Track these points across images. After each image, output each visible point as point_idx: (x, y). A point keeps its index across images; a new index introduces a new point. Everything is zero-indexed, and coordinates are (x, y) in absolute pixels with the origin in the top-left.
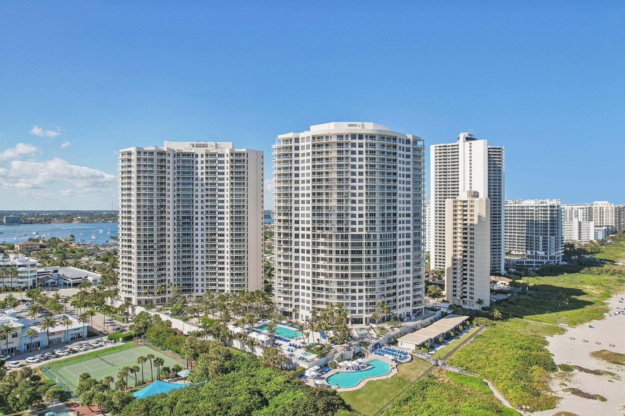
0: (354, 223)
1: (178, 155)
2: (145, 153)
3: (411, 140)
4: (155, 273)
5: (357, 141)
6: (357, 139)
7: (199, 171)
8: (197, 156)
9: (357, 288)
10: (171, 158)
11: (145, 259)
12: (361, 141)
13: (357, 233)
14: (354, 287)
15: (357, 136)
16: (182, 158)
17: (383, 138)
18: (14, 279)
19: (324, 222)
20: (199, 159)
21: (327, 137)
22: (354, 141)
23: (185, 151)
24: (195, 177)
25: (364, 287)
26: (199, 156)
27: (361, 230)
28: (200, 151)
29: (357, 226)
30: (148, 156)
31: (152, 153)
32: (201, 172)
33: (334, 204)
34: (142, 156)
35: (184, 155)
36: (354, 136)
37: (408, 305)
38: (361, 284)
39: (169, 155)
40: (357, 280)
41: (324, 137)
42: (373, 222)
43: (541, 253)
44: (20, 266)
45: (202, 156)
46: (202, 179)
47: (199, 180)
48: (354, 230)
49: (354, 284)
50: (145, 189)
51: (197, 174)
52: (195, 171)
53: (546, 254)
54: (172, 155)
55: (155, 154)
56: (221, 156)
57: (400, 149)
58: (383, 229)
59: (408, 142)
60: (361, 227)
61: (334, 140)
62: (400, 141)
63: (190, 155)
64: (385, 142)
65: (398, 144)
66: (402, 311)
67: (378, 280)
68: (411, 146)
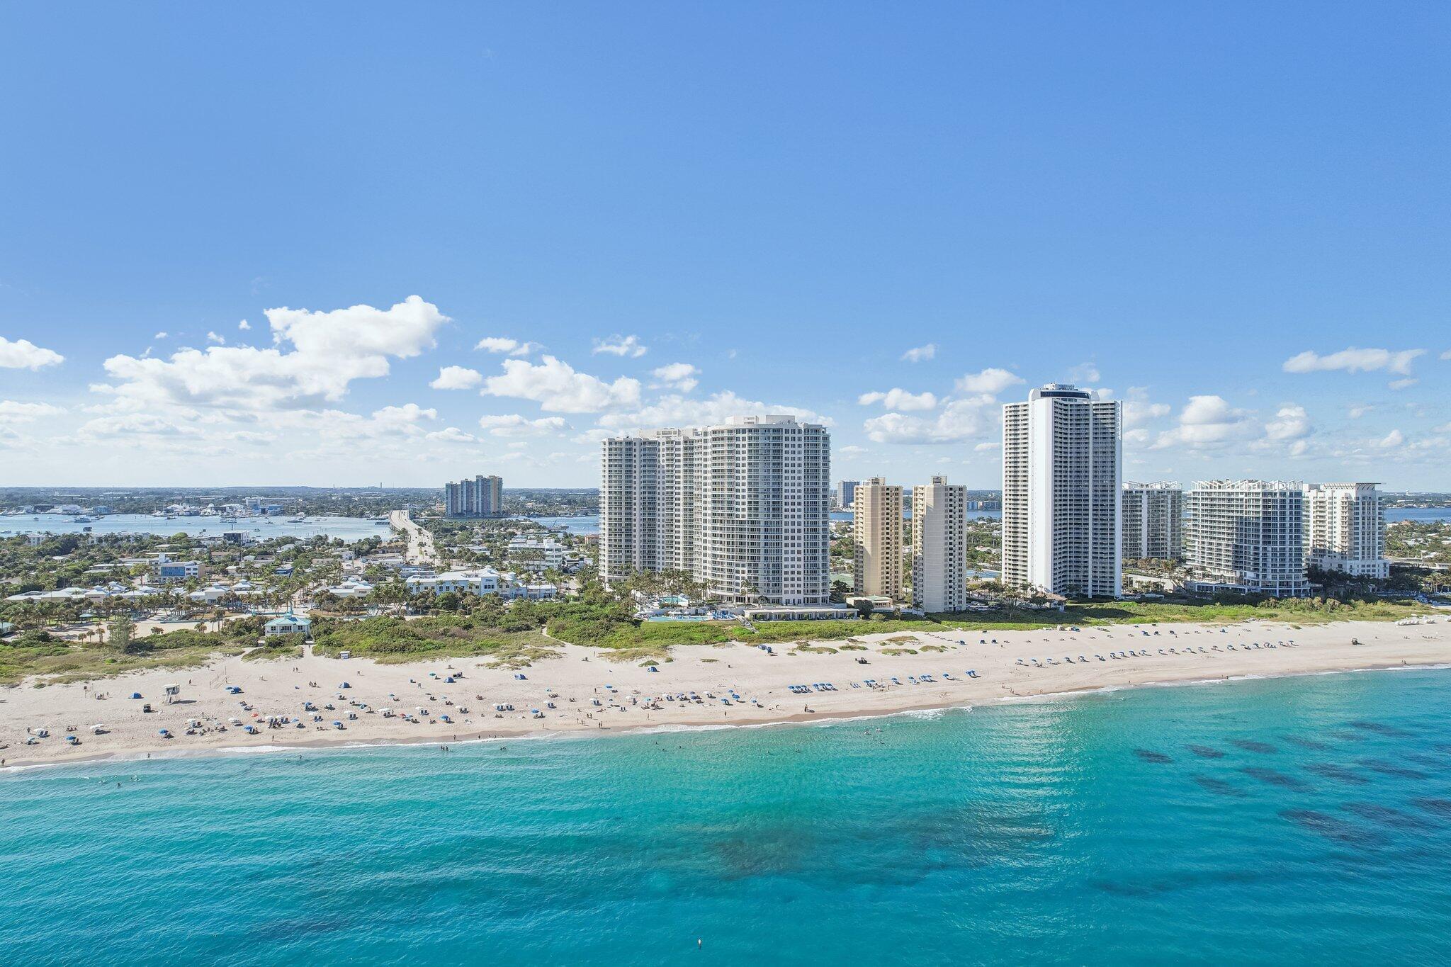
0: (738, 510)
1: (645, 443)
2: (616, 443)
3: (803, 430)
4: (623, 554)
5: (741, 435)
7: (661, 459)
8: (659, 444)
9: (740, 569)
10: (637, 447)
11: (616, 540)
12: (744, 435)
13: (741, 519)
14: (738, 568)
15: (741, 430)
16: (647, 446)
17: (769, 430)
18: (543, 563)
19: (720, 508)
20: (661, 447)
21: (722, 431)
22: (738, 435)
23: (651, 439)
24: (658, 464)
25: (746, 569)
26: (661, 444)
27: (743, 516)
28: (662, 440)
29: (740, 513)
30: (618, 446)
31: (621, 443)
32: (662, 459)
33: (726, 492)
34: (614, 446)
35: (650, 443)
37: (799, 592)
38: (743, 566)
40: (741, 562)
41: (720, 432)
42: (757, 509)
44: (548, 550)
45: (663, 444)
46: (663, 467)
48: (738, 516)
49: (737, 565)
50: (615, 476)
51: (659, 461)
52: (658, 458)
54: (638, 444)
55: (624, 443)
56: (678, 443)
57: (787, 439)
58: (769, 516)
59: (800, 431)
60: (743, 514)
61: (726, 435)
62: (787, 431)
63: (654, 443)
64: (772, 434)
65: (785, 435)
66: (790, 597)
67: (761, 564)
68: (802, 435)
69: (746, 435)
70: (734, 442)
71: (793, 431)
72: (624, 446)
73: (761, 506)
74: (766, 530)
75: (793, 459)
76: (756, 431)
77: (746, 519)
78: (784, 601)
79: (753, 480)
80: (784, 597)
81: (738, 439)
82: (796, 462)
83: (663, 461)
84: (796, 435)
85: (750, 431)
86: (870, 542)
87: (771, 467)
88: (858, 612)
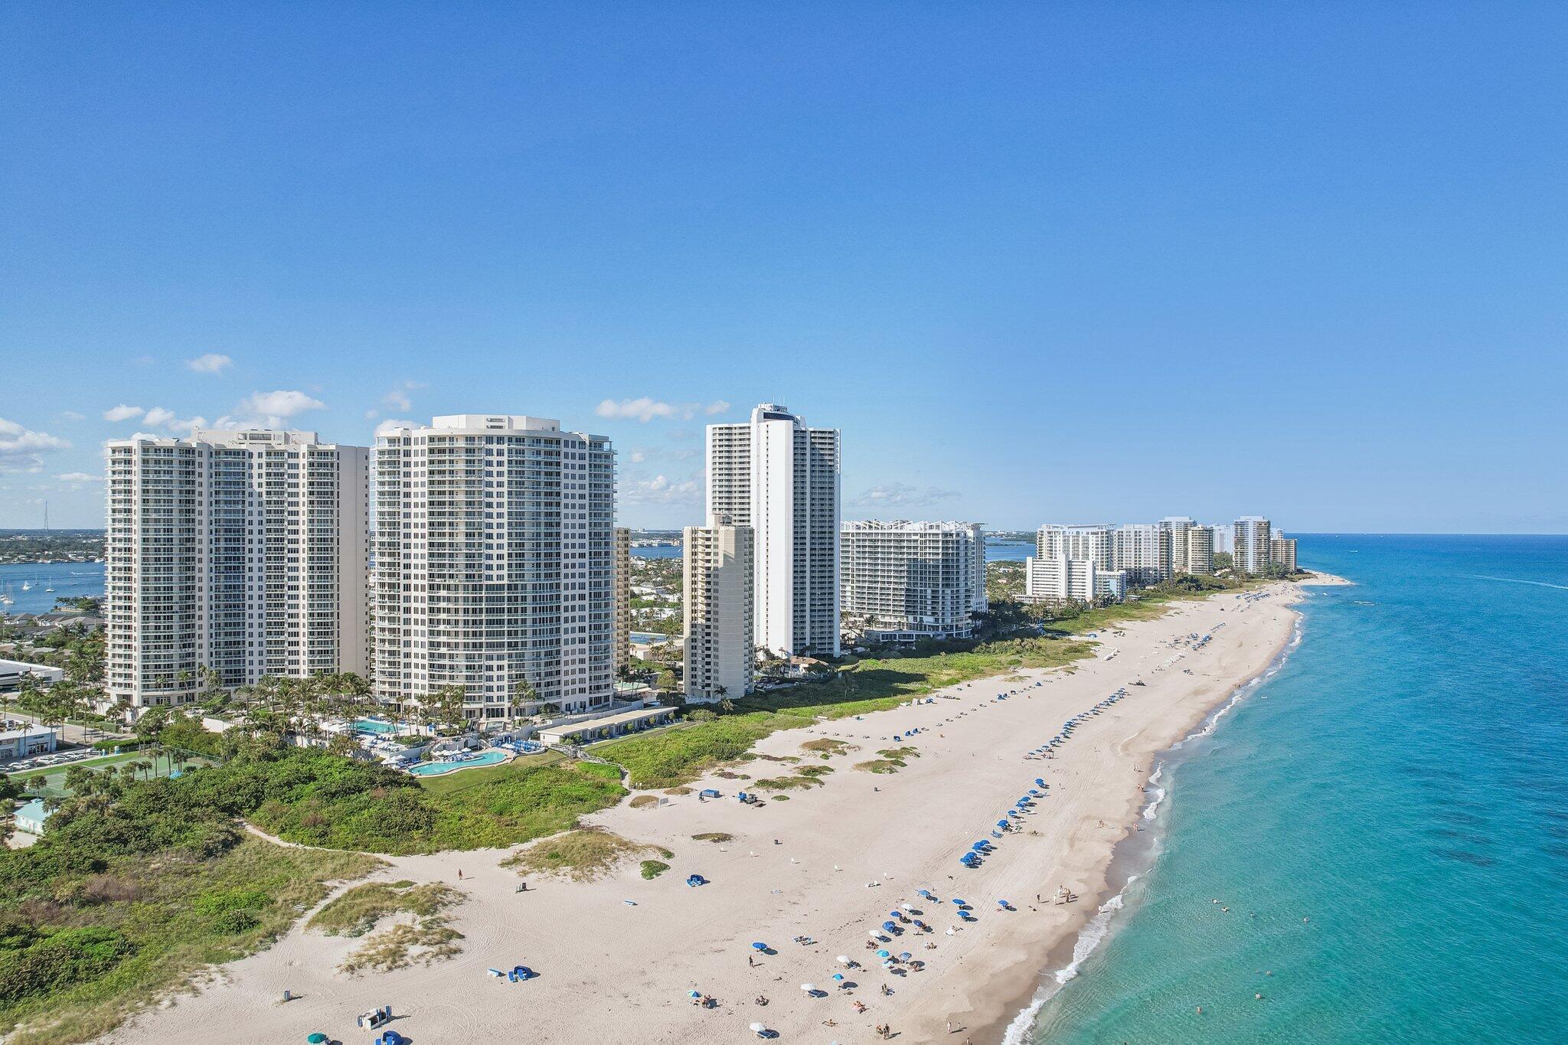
1: (218, 453)
2: (157, 450)
3: (587, 443)
4: (175, 652)
5: (495, 447)
6: (495, 444)
7: (255, 481)
8: (251, 455)
9: (495, 663)
10: (204, 460)
12: (500, 447)
13: (495, 582)
14: (490, 663)
15: (495, 440)
16: (223, 458)
17: (539, 441)
19: (447, 566)
20: (255, 461)
21: (451, 439)
22: (490, 446)
23: (230, 446)
24: (248, 490)
25: (505, 663)
26: (255, 455)
27: (500, 577)
28: (258, 448)
29: (495, 572)
30: (162, 456)
31: (169, 451)
32: (258, 481)
33: (461, 539)
34: (152, 456)
35: (228, 453)
36: (489, 439)
37: (582, 691)
38: (500, 658)
39: (200, 454)
40: (495, 652)
41: (447, 439)
42: (521, 566)
43: (928, 620)
45: (260, 455)
46: (260, 495)
47: (255, 496)
48: (489, 578)
50: (157, 511)
51: (251, 485)
52: (247, 481)
53: (937, 620)
54: (205, 454)
55: (175, 452)
56: (296, 456)
57: (565, 456)
58: (538, 576)
59: (581, 445)
60: (500, 573)
61: (462, 444)
62: (566, 444)
63: (239, 453)
64: (542, 447)
65: (562, 450)
66: (570, 699)
67: (529, 651)
68: (587, 451)
69: (505, 447)
71: (574, 445)
72: (176, 459)
73: (529, 562)
74: (534, 598)
75: (573, 487)
76: (522, 439)
77: (506, 582)
79: (517, 519)
80: (562, 701)
82: (578, 491)
83: (260, 485)
84: (578, 450)
85: (510, 440)
87: (543, 499)
88: (675, 711)
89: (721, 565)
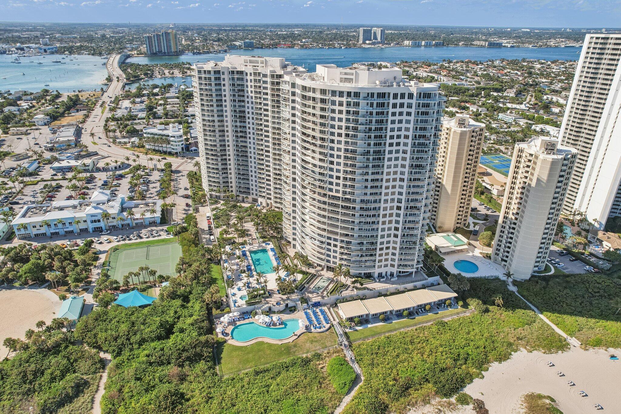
0: (331, 183)
1: (233, 72)
2: (205, 72)
3: (415, 94)
4: (220, 176)
5: (337, 99)
6: (337, 97)
8: (247, 74)
9: (332, 242)
12: (341, 99)
13: (334, 194)
14: (329, 241)
15: (338, 93)
16: (236, 76)
17: (373, 95)
20: (249, 78)
22: (334, 99)
24: (246, 94)
25: (338, 244)
26: (249, 74)
27: (337, 191)
28: (249, 70)
29: (334, 187)
30: (207, 76)
31: (209, 72)
32: (250, 90)
35: (238, 72)
36: (334, 93)
38: (336, 240)
39: (223, 73)
40: (333, 236)
41: (312, 91)
42: (353, 186)
45: (251, 75)
47: (250, 97)
48: (331, 190)
51: (247, 92)
52: (245, 89)
54: (226, 73)
55: (212, 73)
56: (265, 76)
57: (394, 106)
58: (365, 194)
59: (411, 96)
61: (318, 95)
62: (395, 96)
63: (241, 73)
64: (375, 101)
65: (392, 101)
66: (383, 270)
68: (414, 101)
69: (344, 99)
70: (328, 106)
71: (403, 96)
72: (213, 77)
73: (358, 184)
75: (400, 129)
76: (357, 95)
77: (341, 195)
78: (376, 275)
80: (376, 271)
81: (333, 103)
82: (403, 133)
83: (251, 93)
84: (406, 101)
85: (349, 94)
86: (451, 183)
87: (373, 140)
88: (455, 298)
89: (533, 184)
